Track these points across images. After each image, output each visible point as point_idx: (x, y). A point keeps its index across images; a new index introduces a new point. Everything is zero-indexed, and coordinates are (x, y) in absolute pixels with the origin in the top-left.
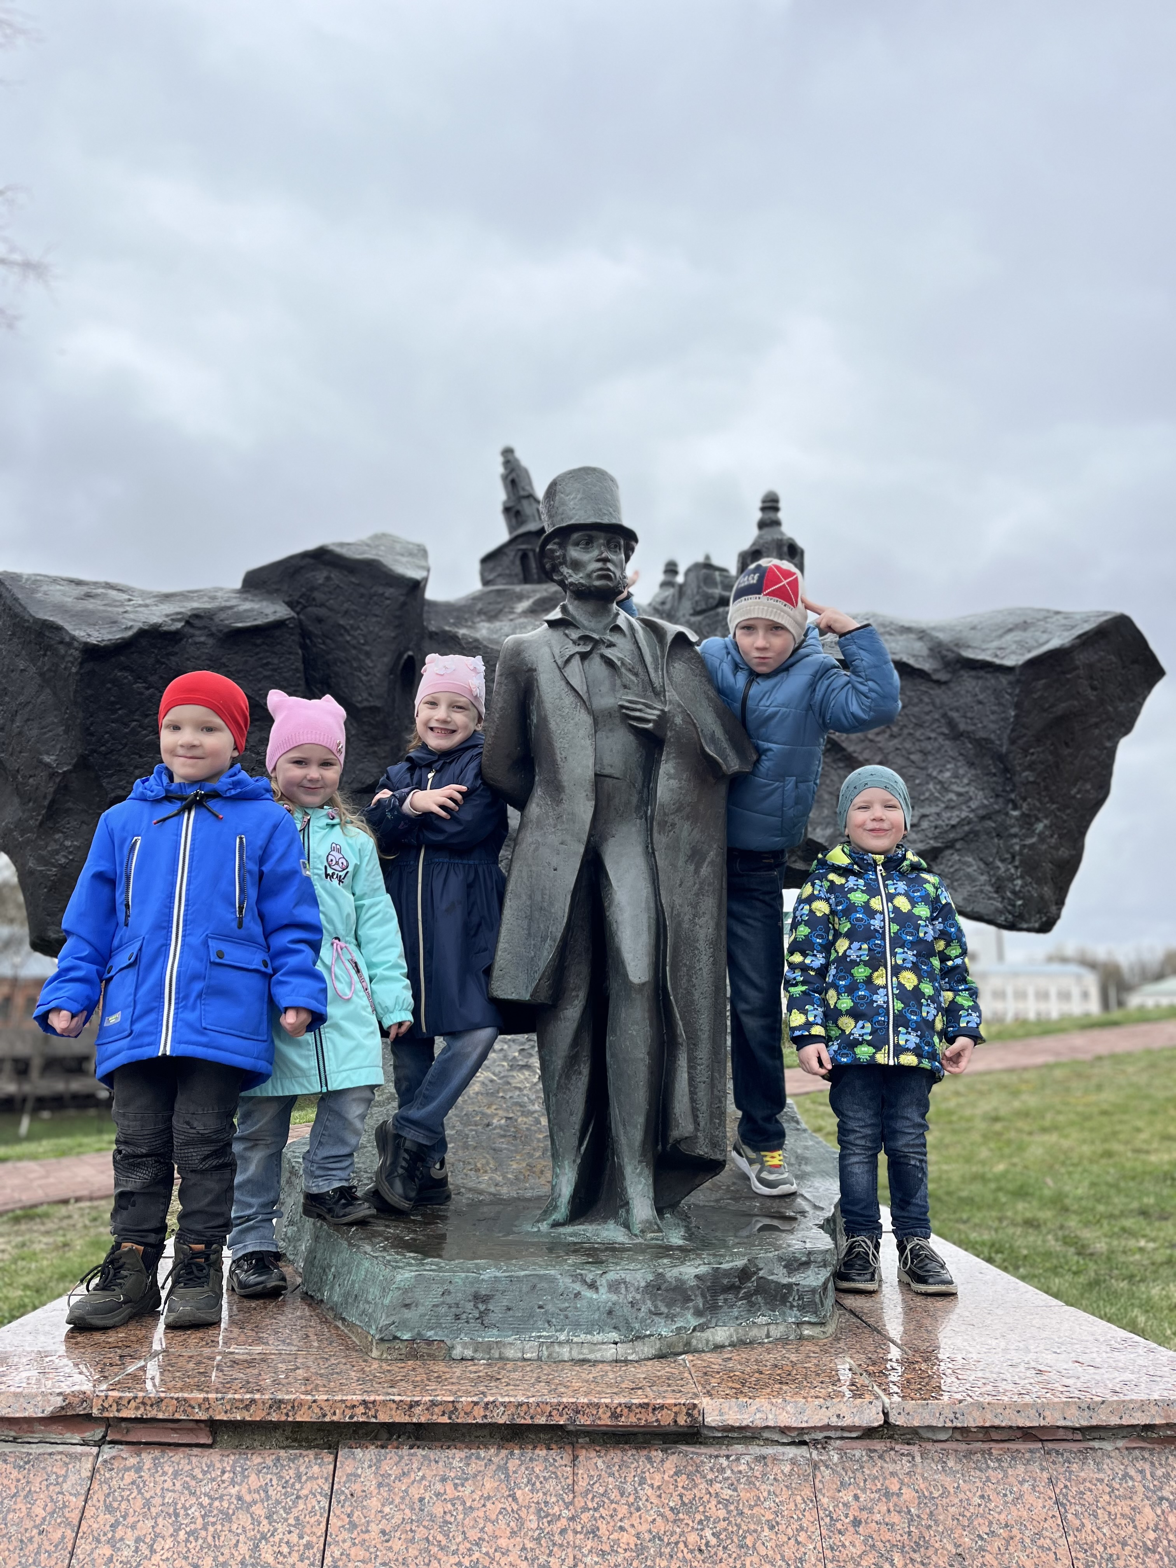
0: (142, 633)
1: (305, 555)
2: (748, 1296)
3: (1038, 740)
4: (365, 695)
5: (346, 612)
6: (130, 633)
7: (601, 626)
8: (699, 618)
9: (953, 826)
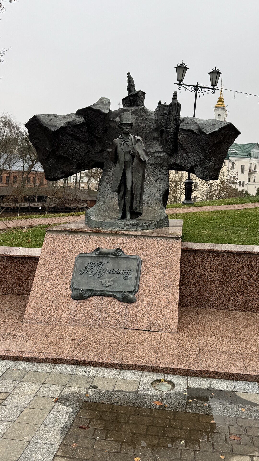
0: (61, 128)
1: (87, 108)
2: (137, 226)
3: (212, 147)
4: (98, 135)
5: (95, 119)
6: (59, 128)
7: (127, 138)
8: (162, 117)
9: (198, 162)
